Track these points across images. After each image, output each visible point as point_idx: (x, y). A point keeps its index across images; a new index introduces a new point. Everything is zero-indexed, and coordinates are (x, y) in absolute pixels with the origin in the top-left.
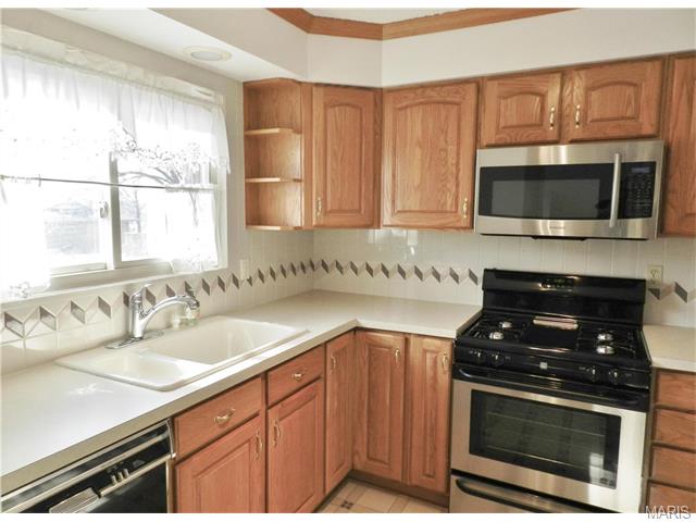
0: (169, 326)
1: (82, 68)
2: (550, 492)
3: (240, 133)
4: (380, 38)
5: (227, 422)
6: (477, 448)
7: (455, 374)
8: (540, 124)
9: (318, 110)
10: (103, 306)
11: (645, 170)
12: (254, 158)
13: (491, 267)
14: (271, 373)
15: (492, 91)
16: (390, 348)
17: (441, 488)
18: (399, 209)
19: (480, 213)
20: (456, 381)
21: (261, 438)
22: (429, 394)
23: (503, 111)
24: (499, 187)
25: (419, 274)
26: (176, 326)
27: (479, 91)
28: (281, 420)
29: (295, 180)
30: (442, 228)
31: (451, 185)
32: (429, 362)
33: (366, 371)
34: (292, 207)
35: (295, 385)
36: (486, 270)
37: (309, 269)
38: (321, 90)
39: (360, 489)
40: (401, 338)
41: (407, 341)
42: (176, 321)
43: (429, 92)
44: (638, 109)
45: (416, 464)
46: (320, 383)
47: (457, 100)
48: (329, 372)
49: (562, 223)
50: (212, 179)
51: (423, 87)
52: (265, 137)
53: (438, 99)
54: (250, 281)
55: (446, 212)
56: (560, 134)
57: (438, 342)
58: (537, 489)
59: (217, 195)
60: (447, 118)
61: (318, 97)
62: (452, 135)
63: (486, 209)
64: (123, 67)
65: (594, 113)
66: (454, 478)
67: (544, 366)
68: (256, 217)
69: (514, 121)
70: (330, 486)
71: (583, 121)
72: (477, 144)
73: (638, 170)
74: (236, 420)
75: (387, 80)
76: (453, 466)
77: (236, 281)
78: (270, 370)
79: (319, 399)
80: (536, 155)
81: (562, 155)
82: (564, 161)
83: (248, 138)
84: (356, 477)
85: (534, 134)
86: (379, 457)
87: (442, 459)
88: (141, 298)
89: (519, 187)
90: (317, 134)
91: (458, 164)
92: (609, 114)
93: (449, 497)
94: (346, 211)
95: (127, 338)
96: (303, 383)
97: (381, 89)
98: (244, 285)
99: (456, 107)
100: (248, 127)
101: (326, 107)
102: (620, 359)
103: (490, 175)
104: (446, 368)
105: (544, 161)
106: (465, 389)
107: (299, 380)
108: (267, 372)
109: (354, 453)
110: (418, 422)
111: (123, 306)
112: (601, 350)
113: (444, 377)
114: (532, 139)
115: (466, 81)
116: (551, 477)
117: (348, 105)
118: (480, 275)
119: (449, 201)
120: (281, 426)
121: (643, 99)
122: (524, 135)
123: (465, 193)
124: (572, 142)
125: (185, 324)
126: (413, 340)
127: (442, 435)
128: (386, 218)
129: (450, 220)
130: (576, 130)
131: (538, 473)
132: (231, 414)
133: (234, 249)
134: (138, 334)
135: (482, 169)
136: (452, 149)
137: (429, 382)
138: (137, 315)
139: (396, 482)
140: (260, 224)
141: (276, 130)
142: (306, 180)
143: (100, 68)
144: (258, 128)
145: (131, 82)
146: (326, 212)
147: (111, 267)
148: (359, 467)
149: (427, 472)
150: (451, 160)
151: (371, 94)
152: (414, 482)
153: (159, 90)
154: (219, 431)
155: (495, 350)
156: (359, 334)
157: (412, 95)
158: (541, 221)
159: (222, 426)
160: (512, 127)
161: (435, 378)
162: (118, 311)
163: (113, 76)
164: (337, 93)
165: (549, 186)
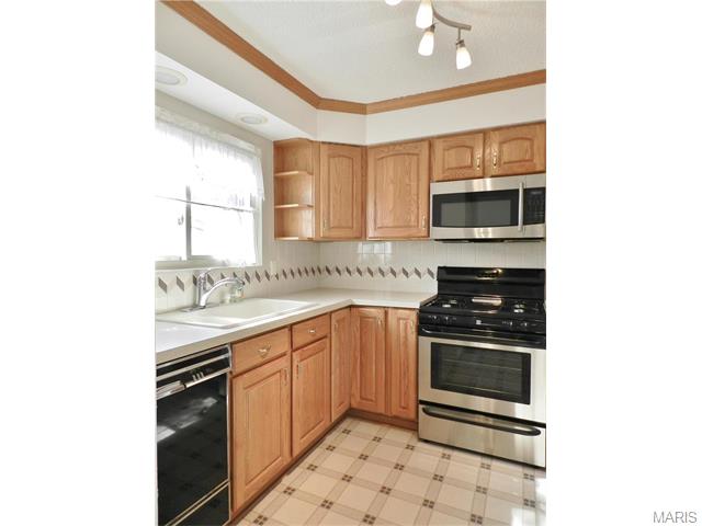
0: (223, 302)
1: (171, 124)
2: (492, 412)
3: (271, 175)
4: (365, 113)
5: (266, 354)
6: (436, 384)
7: (420, 332)
8: (471, 167)
9: (324, 159)
10: (180, 283)
11: (540, 192)
12: (280, 192)
13: (442, 265)
14: (295, 327)
15: (439, 146)
16: (375, 318)
17: (412, 416)
18: (379, 225)
19: (434, 225)
20: (420, 338)
21: (288, 371)
22: (402, 348)
23: (446, 158)
24: (445, 207)
25: (394, 273)
26: (228, 301)
27: (431, 146)
28: (302, 360)
29: (309, 206)
30: (409, 238)
31: (414, 208)
32: (402, 326)
33: (358, 335)
34: (306, 225)
35: (310, 338)
36: (439, 268)
37: (317, 272)
38: (326, 146)
39: (356, 422)
40: (382, 311)
41: (386, 313)
42: (228, 297)
43: (397, 147)
44: (533, 155)
45: (395, 400)
46: (327, 340)
47: (416, 151)
48: (333, 334)
49: (490, 229)
50: (252, 205)
51: (394, 144)
52: (288, 178)
53: (404, 151)
54: (277, 276)
55: (410, 227)
56: (484, 173)
57: (407, 312)
58: (483, 410)
59: (255, 215)
60: (410, 164)
61: (324, 150)
62: (413, 176)
63: (437, 223)
64: (196, 125)
65: (505, 158)
66: (421, 407)
67: (478, 322)
68: (281, 231)
69: (454, 165)
70: (334, 418)
71: (498, 163)
72: (430, 180)
73: (534, 193)
74: (272, 354)
75: (369, 141)
76: (421, 398)
77: (267, 276)
78: (295, 324)
79: (327, 351)
80: (471, 185)
81: (487, 185)
82: (489, 189)
83: (276, 179)
84: (352, 413)
85: (468, 173)
86: (369, 397)
87: (413, 396)
88: (204, 279)
89: (462, 207)
90: (324, 174)
91: (418, 195)
92: (514, 159)
93: (418, 423)
94: (343, 228)
95: (195, 306)
96: (316, 338)
97: (366, 147)
98: (273, 279)
99: (415, 157)
100: (277, 170)
101: (330, 156)
102: (528, 315)
103: (440, 200)
104: (414, 330)
105: (476, 189)
106: (426, 343)
107: (313, 335)
108: (292, 325)
109: (351, 396)
110: (395, 370)
111: (192, 284)
112: (516, 311)
113: (412, 335)
114: (466, 176)
115: (422, 140)
116: (492, 401)
117: (343, 156)
118: (435, 271)
119: (413, 219)
120: (302, 365)
121: (535, 148)
122: (461, 173)
123: (423, 212)
124: (492, 177)
125: (234, 301)
126: (390, 311)
127: (412, 378)
128: (371, 233)
129: (413, 232)
130: (495, 170)
131: (483, 398)
132: (268, 349)
133: (266, 253)
134: (203, 304)
135: (434, 196)
136: (414, 184)
137: (402, 340)
138: (202, 291)
139: (381, 414)
140: (284, 236)
141: (296, 172)
142: (316, 207)
143: (182, 125)
144: (283, 171)
145: (201, 135)
146: (330, 228)
147: (184, 258)
148: (354, 405)
149: (403, 405)
150: (414, 191)
151: (359, 149)
152: (394, 413)
153: (219, 142)
154: (261, 360)
155: (446, 314)
156: (354, 310)
157: (386, 150)
158: (476, 229)
159: (263, 357)
160: (452, 169)
161: (406, 337)
162: (189, 287)
163: (190, 131)
164: (336, 148)
165: (481, 205)
